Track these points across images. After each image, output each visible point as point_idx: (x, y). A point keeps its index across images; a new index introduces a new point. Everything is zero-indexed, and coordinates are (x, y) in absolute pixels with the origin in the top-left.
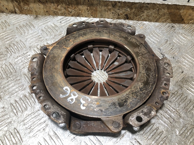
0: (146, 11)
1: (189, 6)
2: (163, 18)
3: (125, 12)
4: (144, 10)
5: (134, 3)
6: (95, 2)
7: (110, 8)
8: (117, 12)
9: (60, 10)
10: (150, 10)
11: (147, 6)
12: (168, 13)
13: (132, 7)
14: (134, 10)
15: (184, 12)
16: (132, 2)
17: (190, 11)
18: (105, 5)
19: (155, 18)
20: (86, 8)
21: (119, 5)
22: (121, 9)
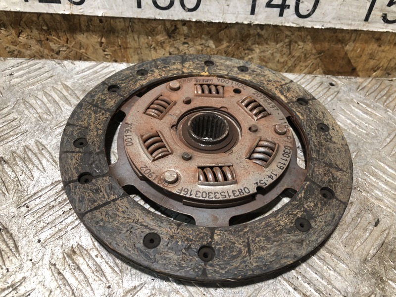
0: (257, 46)
1: (368, 32)
2: (304, 64)
3: (202, 50)
4: (252, 44)
5: (223, 26)
6: (118, 24)
7: (162, 39)
8: (182, 51)
9: (27, 46)
10: (267, 43)
11: (259, 35)
12: (314, 51)
13: (220, 37)
14: (225, 44)
15: (355, 48)
16: (217, 21)
17: (371, 46)
18: (146, 32)
19: (283, 67)
20: (96, 40)
21: (184, 31)
22: (190, 43)
